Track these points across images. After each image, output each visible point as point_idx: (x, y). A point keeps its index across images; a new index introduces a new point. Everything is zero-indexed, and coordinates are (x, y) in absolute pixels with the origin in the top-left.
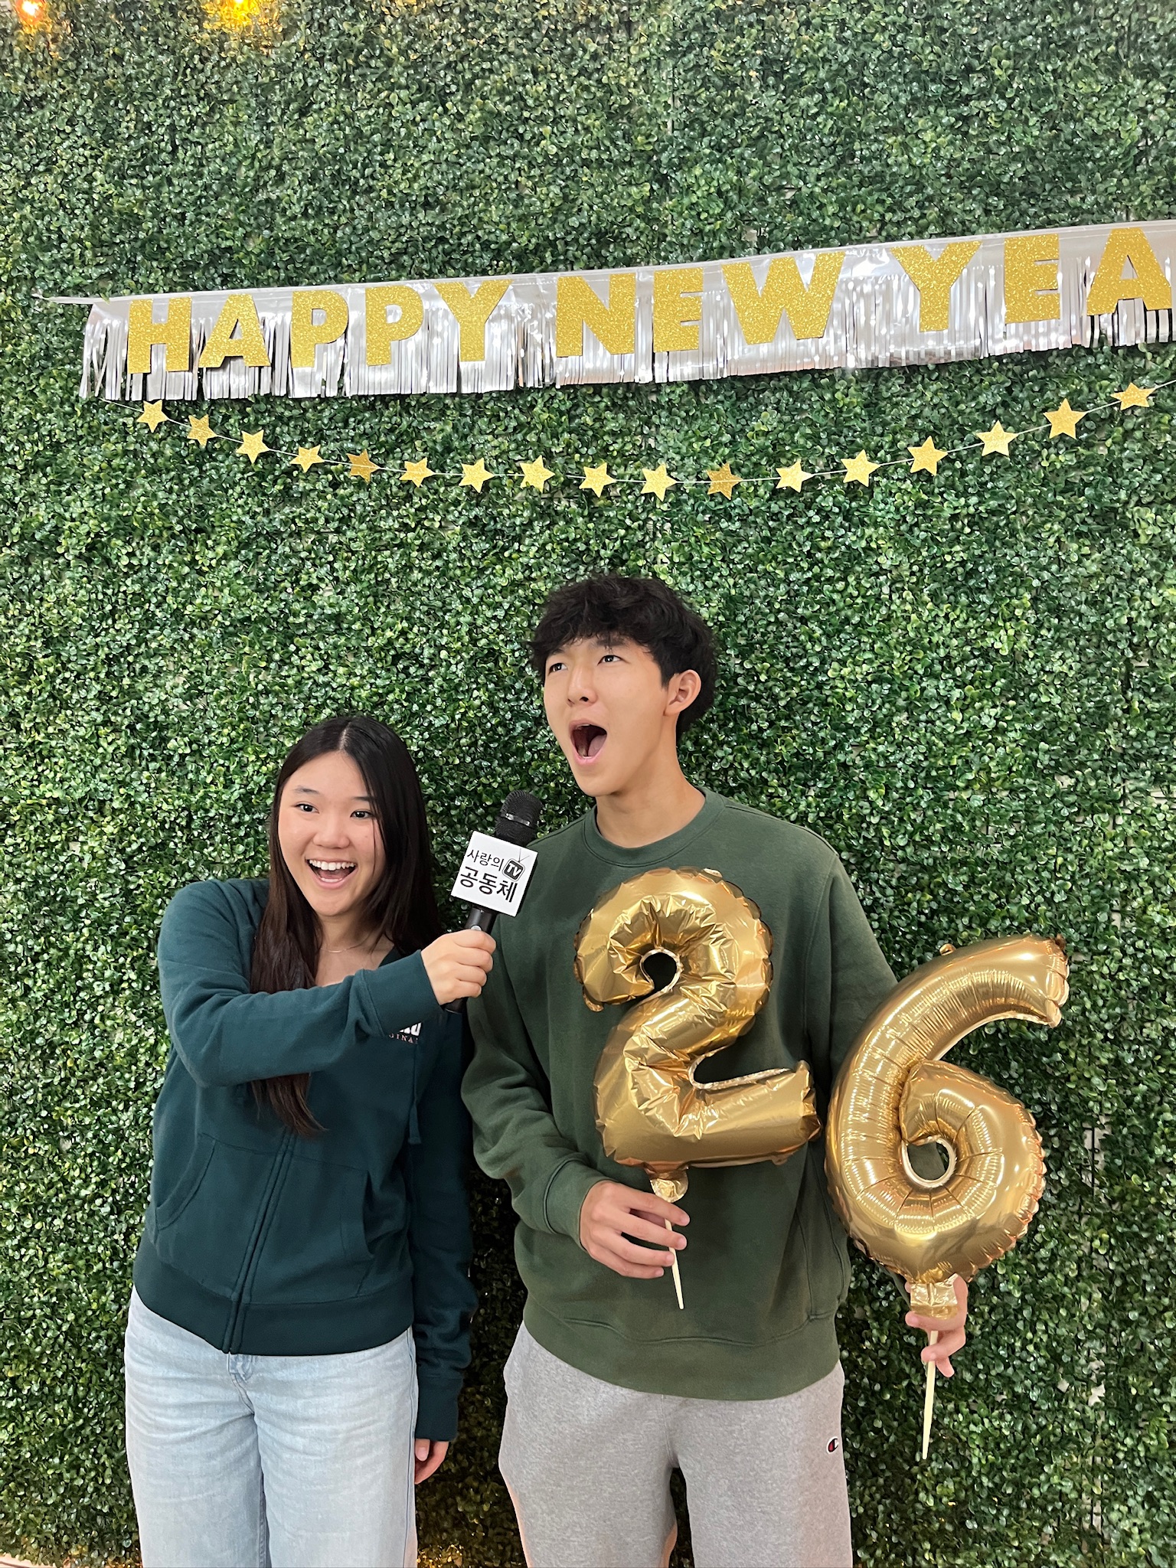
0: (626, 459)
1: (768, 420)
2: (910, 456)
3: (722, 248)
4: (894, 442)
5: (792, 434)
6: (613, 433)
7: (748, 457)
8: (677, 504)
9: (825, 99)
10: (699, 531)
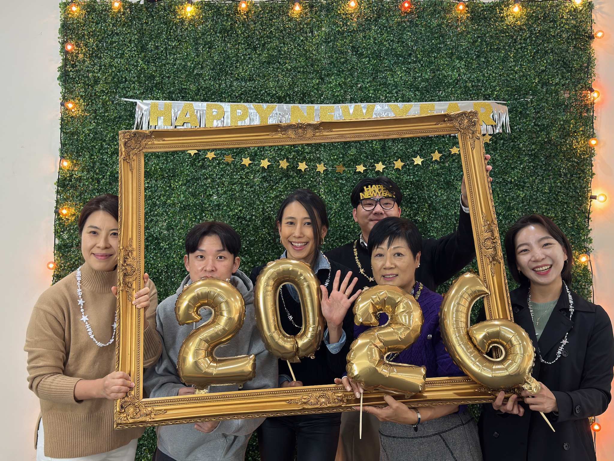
0: (310, 160)
1: (353, 151)
2: (394, 164)
3: (340, 100)
4: (390, 159)
5: (360, 155)
6: (307, 153)
7: (347, 162)
8: (327, 174)
9: (370, 60)
10: (333, 183)
